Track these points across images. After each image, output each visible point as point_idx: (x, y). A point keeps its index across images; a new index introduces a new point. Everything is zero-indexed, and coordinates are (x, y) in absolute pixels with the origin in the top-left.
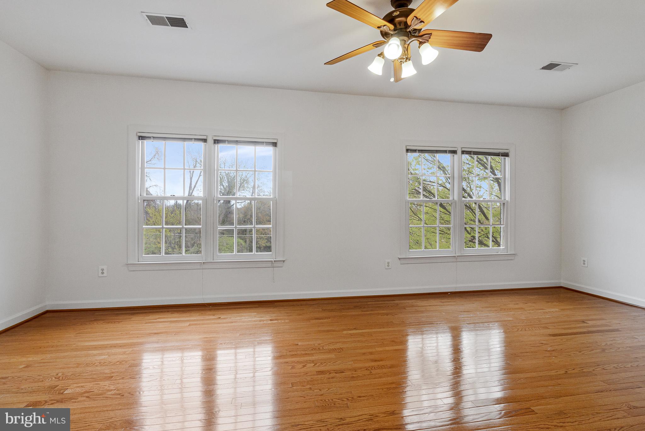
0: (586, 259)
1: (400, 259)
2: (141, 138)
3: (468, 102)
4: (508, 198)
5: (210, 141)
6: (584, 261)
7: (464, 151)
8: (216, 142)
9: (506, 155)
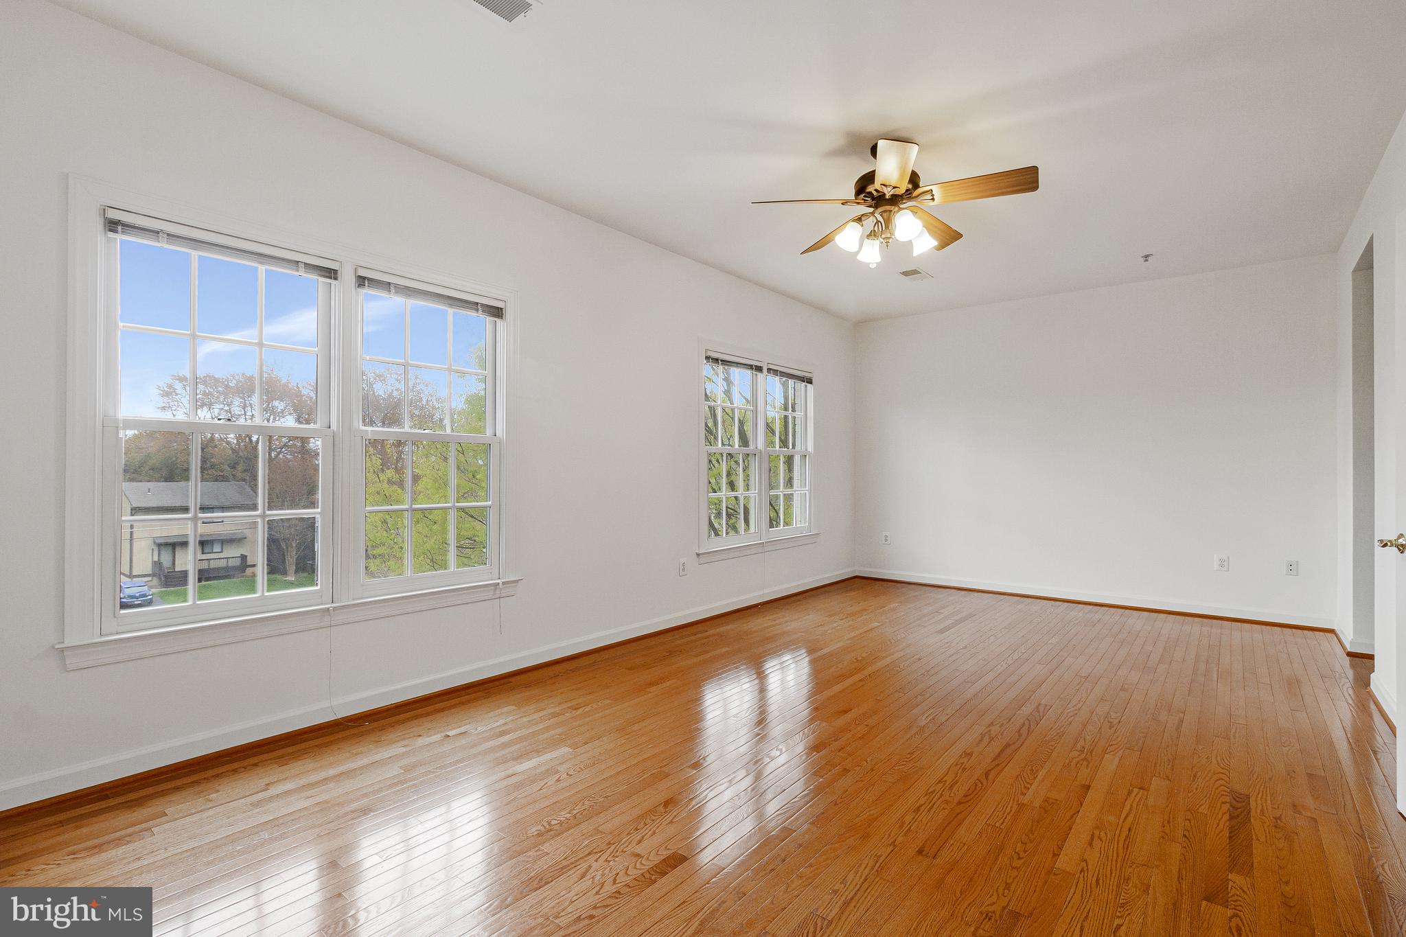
0: (888, 534)
1: (698, 555)
2: (113, 225)
3: (775, 290)
4: (810, 448)
5: (348, 277)
6: (886, 536)
7: (771, 369)
8: (362, 281)
9: (810, 381)
